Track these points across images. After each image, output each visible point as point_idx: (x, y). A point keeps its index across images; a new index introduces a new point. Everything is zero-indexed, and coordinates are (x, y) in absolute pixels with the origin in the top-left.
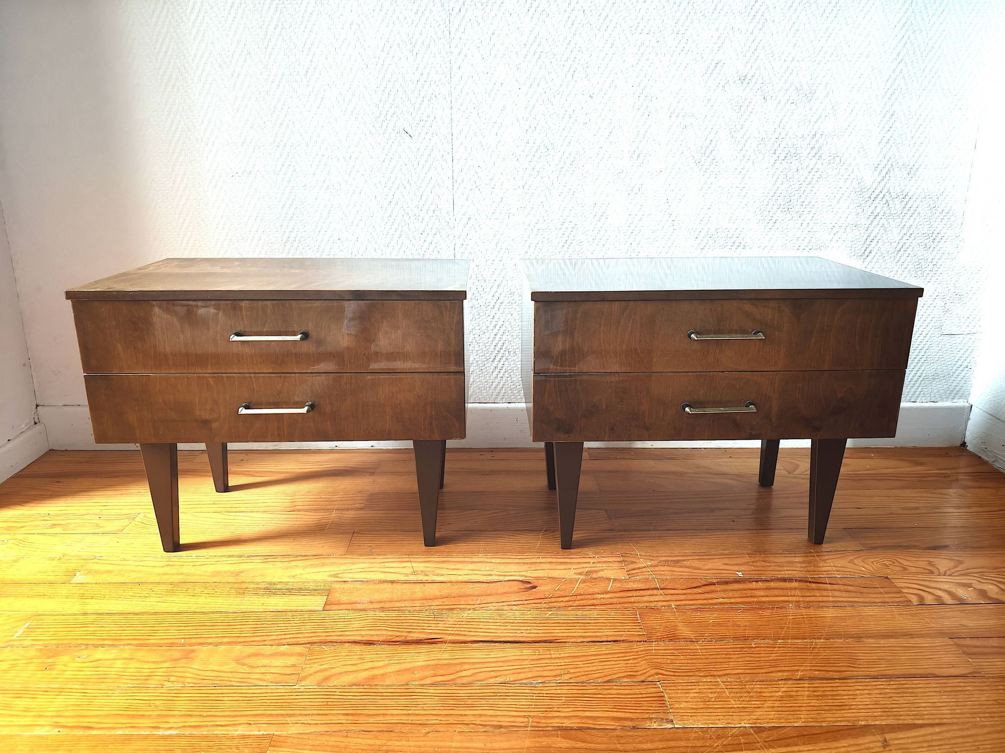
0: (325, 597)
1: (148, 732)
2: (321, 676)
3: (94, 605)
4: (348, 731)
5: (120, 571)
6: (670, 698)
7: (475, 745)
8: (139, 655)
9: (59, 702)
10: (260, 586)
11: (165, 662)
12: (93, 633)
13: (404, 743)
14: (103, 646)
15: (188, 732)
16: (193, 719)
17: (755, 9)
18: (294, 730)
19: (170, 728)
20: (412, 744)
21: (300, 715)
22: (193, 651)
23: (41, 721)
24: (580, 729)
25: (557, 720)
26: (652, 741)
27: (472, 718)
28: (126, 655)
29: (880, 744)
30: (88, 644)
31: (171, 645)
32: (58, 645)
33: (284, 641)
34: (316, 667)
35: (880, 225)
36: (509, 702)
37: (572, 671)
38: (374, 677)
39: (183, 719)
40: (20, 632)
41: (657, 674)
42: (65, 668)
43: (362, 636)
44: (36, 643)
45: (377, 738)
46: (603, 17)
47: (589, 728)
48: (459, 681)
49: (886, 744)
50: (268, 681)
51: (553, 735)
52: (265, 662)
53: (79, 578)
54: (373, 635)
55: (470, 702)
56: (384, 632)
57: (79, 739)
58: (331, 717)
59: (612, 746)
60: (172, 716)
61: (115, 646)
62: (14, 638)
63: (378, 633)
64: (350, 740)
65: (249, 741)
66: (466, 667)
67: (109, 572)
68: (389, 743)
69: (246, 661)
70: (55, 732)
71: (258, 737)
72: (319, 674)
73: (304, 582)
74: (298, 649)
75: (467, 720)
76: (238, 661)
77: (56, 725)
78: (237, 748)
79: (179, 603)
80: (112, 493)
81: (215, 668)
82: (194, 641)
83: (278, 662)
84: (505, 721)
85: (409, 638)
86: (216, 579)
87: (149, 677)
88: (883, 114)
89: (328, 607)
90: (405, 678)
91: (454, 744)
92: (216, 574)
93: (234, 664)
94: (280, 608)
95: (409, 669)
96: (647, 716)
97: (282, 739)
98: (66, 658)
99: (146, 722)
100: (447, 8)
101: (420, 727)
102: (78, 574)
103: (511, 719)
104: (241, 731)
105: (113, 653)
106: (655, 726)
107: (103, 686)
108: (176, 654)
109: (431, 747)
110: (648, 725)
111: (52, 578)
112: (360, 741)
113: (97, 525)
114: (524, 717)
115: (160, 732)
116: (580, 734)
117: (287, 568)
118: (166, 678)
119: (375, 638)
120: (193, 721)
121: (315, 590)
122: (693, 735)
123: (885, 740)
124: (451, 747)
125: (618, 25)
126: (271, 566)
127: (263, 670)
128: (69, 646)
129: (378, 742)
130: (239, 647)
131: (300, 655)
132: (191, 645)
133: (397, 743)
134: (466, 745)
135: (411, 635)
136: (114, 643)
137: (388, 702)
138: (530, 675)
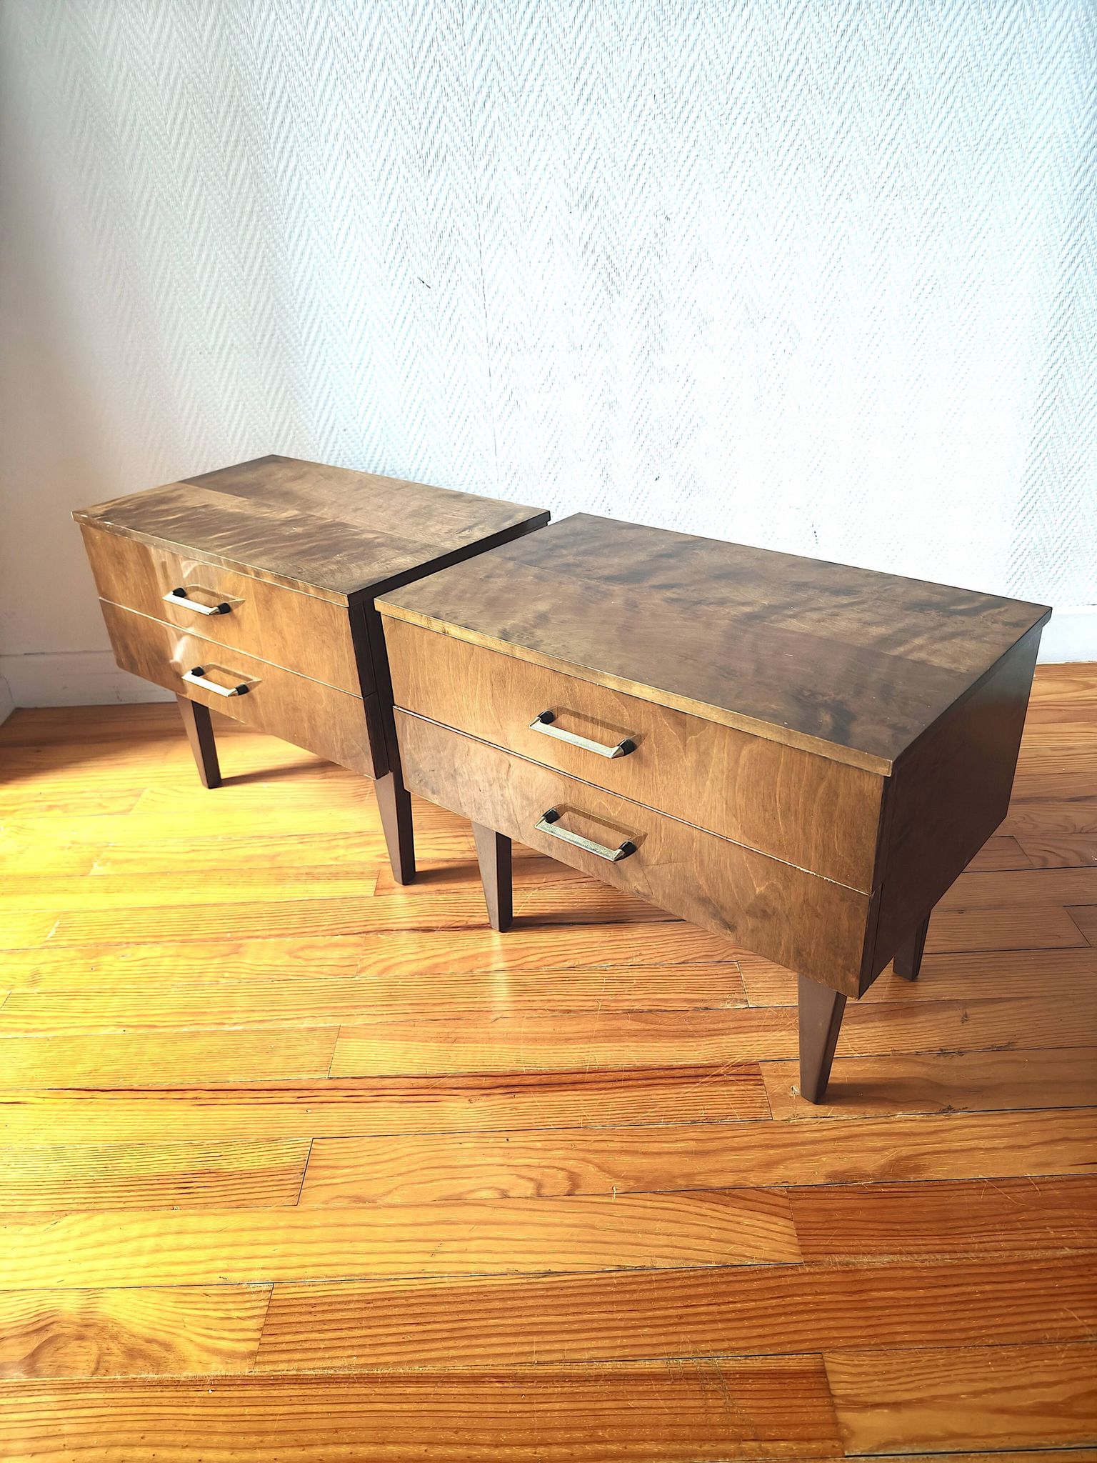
0: (375, 881)
1: (214, 1028)
2: (380, 966)
3: (122, 900)
4: (415, 1021)
5: (141, 859)
6: (747, 978)
7: (545, 1030)
8: (187, 951)
9: (116, 1002)
10: (302, 871)
11: (215, 957)
12: (131, 930)
13: (473, 1030)
14: (144, 943)
15: (255, 1026)
16: (256, 1014)
17: (893, 79)
18: (359, 1021)
19: (235, 1024)
20: (480, 1030)
21: (364, 1006)
22: (240, 946)
23: (104, 1021)
24: (650, 1011)
25: (627, 1003)
26: (723, 1021)
27: (541, 1004)
28: (171, 952)
29: (960, 1019)
30: (128, 943)
31: (217, 940)
32: (97, 945)
33: (337, 931)
34: (375, 957)
35: (1059, 376)
36: (578, 986)
37: (645, 952)
38: (436, 966)
39: (247, 1015)
40: (53, 933)
41: (734, 953)
42: (111, 968)
43: (419, 922)
44: (73, 943)
45: (444, 1026)
46: (680, 104)
47: (661, 1011)
48: (525, 967)
49: (965, 1018)
50: (325, 974)
51: (623, 1019)
52: (319, 954)
53: (97, 869)
54: (432, 921)
55: (537, 987)
56: (443, 918)
57: (147, 1037)
58: (396, 1008)
59: (684, 1027)
60: (235, 1012)
61: (157, 943)
62: (48, 938)
63: (437, 918)
64: (419, 1029)
65: (317, 1033)
66: (532, 951)
67: (128, 861)
68: (458, 1031)
69: (300, 954)
70: (120, 1031)
71: (325, 1029)
72: (379, 965)
73: (348, 865)
74: (352, 939)
75: (535, 1005)
76: (292, 953)
77: (119, 1025)
78: (307, 1040)
79: (215, 893)
80: (106, 763)
81: (269, 962)
82: (240, 934)
83: (336, 953)
84: (573, 1006)
85: (470, 923)
86: (250, 865)
87: (201, 974)
88: (1068, 221)
89: (379, 892)
90: (470, 965)
91: (523, 1030)
92: (249, 859)
93: (287, 957)
94: (327, 895)
95: (472, 956)
96: (720, 997)
97: (349, 1030)
98: (107, 959)
99: (208, 1019)
100: (466, 104)
101: (487, 1014)
102: (95, 865)
103: (580, 1004)
104: (307, 1023)
105: (158, 950)
106: (729, 1006)
107: (156, 985)
108: (222, 948)
109: (500, 1033)
110: (721, 1005)
111: (68, 871)
112: (428, 1029)
113: (100, 805)
114: (594, 1001)
115: (226, 1028)
116: (650, 1016)
117: (327, 849)
118: (220, 974)
119: (434, 925)
120: (257, 1017)
121: (362, 873)
122: (767, 1014)
123: (966, 1016)
124: (520, 1033)
125: (703, 113)
126: (308, 847)
127: (318, 963)
128: (107, 944)
129: (447, 1030)
130: (289, 939)
131: (357, 945)
132: (238, 938)
133: (466, 1030)
134: (537, 1030)
135: (473, 919)
136: (157, 940)
137: (453, 990)
138: (600, 958)
